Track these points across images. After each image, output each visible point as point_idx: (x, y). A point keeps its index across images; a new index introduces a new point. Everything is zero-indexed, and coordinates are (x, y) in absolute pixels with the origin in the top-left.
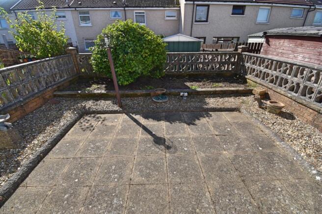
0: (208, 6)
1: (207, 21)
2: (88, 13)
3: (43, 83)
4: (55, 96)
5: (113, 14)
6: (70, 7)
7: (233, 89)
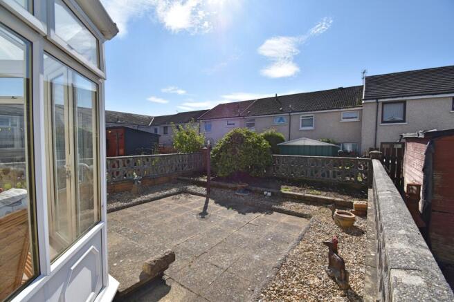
0: (404, 102)
1: (404, 121)
2: (254, 120)
3: (174, 169)
4: (178, 179)
5: (278, 119)
6: (239, 116)
7: (328, 198)
